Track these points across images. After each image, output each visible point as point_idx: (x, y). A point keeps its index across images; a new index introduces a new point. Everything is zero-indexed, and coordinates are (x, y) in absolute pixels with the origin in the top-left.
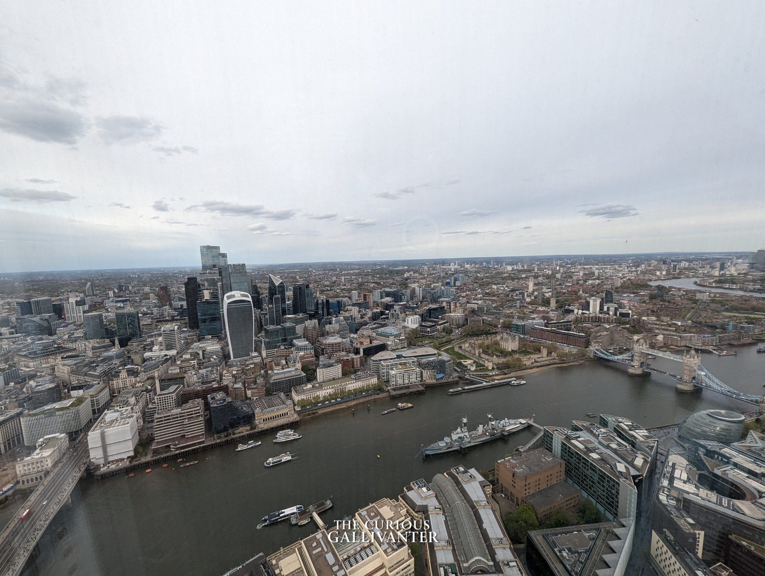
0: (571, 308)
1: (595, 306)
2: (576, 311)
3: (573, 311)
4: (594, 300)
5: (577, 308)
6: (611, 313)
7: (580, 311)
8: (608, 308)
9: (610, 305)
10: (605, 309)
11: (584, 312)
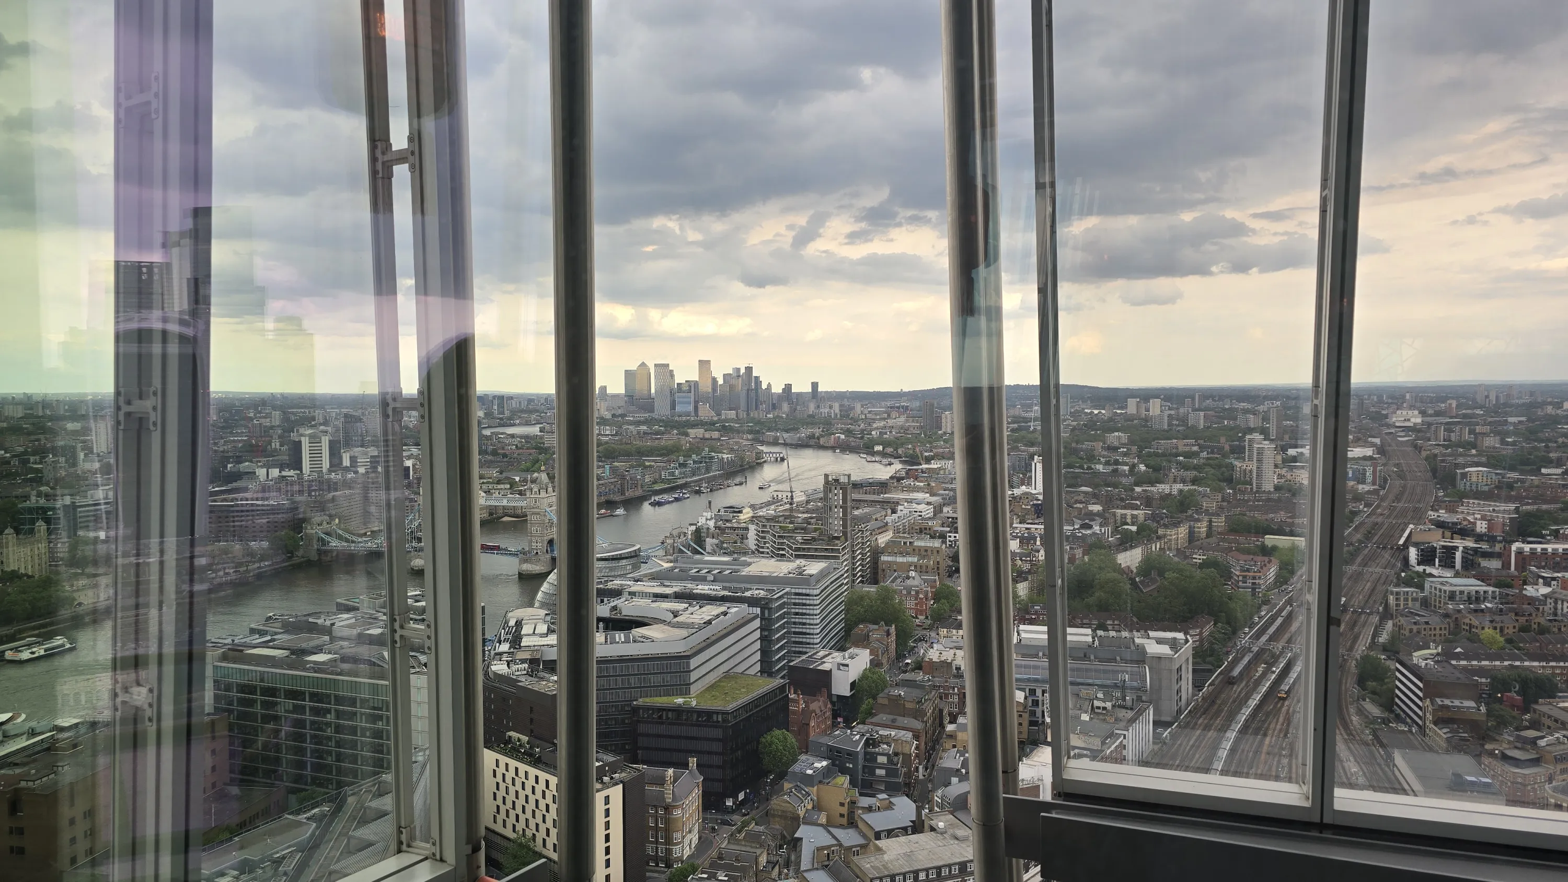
0: (245, 466)
1: (316, 455)
2: (261, 472)
3: (252, 474)
4: (311, 436)
5: (262, 467)
6: (362, 470)
7: (275, 473)
8: (353, 459)
9: (357, 451)
10: (346, 462)
11: (284, 473)
